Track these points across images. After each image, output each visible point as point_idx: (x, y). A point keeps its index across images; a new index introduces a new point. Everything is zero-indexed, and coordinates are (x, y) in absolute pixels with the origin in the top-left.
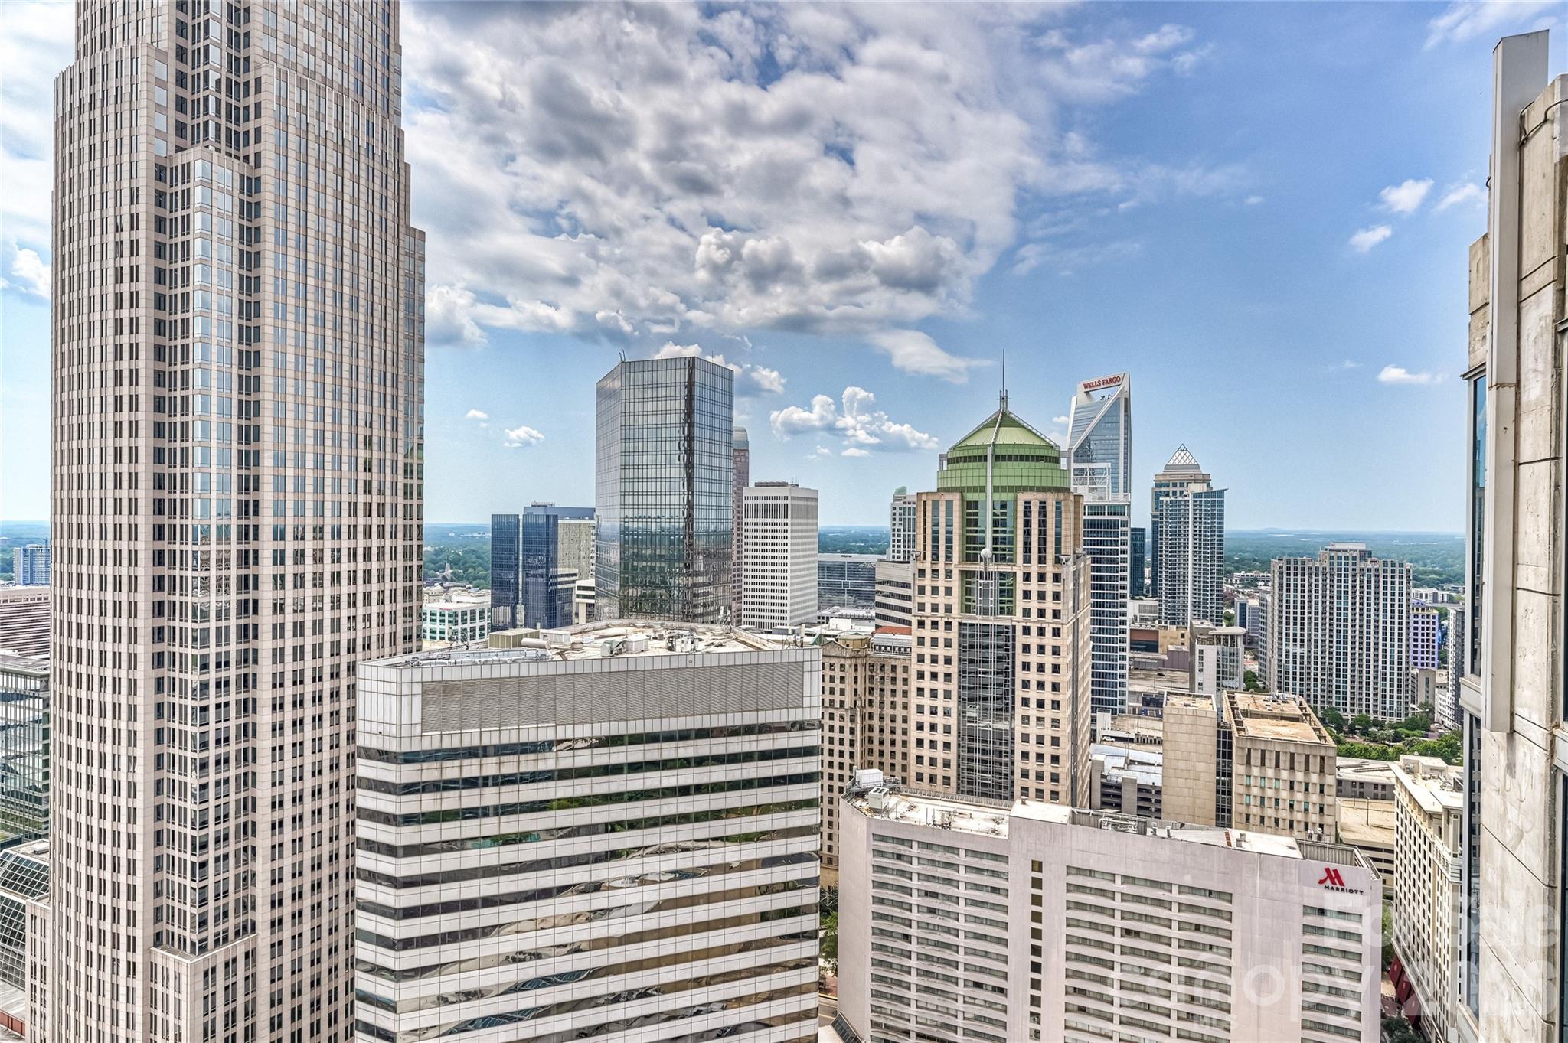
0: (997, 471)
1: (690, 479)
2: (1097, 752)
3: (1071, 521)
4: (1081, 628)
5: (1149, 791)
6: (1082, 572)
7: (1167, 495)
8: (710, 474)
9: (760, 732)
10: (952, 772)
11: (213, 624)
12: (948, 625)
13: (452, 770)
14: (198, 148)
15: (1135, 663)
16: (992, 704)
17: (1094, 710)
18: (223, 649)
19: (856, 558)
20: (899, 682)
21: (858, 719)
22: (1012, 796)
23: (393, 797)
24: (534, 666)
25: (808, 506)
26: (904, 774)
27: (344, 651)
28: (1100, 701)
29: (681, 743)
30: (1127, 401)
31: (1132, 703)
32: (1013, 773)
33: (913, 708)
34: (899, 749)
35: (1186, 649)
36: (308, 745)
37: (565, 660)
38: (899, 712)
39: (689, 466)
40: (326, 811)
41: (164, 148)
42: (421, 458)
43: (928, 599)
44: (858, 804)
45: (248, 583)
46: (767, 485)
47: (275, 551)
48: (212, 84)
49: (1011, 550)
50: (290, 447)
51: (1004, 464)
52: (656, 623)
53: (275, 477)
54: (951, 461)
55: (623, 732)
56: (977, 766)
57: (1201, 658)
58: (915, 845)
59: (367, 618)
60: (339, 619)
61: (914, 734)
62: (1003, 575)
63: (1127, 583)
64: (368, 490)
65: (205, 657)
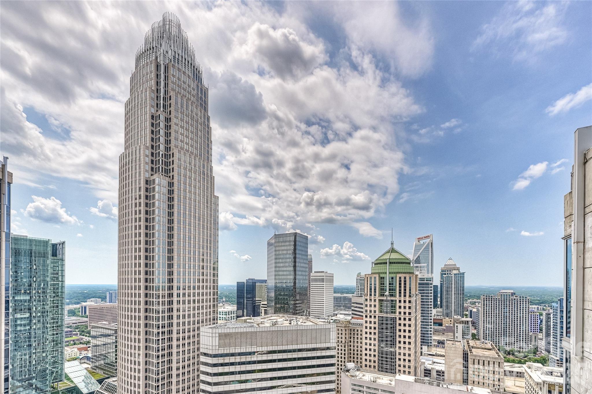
0: (390, 267)
1: (295, 270)
2: (422, 359)
3: (414, 283)
4: (417, 318)
5: (440, 372)
6: (418, 300)
7: (445, 274)
8: (301, 269)
9: (317, 350)
10: (376, 364)
11: (161, 315)
12: (375, 317)
13: (227, 360)
14: (157, 174)
15: (435, 330)
16: (389, 343)
17: (421, 345)
18: (163, 322)
19: (345, 295)
20: (359, 335)
21: (347, 346)
22: (396, 373)
23: (210, 368)
24: (250, 328)
25: (331, 278)
26: (361, 365)
27: (196, 323)
28: (423, 342)
29: (293, 353)
30: (432, 243)
31: (434, 343)
32: (396, 365)
33: (364, 344)
34: (359, 356)
35: (452, 325)
36: (186, 351)
37: (259, 327)
38: (359, 345)
39: (295, 266)
40: (191, 371)
41: (147, 175)
42: (218, 265)
43: (368, 309)
44: (347, 374)
45: (170, 303)
46: (318, 272)
47: (177, 293)
48: (161, 155)
49: (394, 293)
50: (182, 262)
51: (392, 265)
52: (286, 316)
53: (178, 271)
54: (375, 264)
55: (276, 349)
56: (384, 362)
57: (457, 328)
58: (365, 387)
59: (203, 313)
60: (195, 314)
61: (364, 352)
62: (392, 301)
63: (432, 303)
64: (203, 275)
65: (159, 325)
